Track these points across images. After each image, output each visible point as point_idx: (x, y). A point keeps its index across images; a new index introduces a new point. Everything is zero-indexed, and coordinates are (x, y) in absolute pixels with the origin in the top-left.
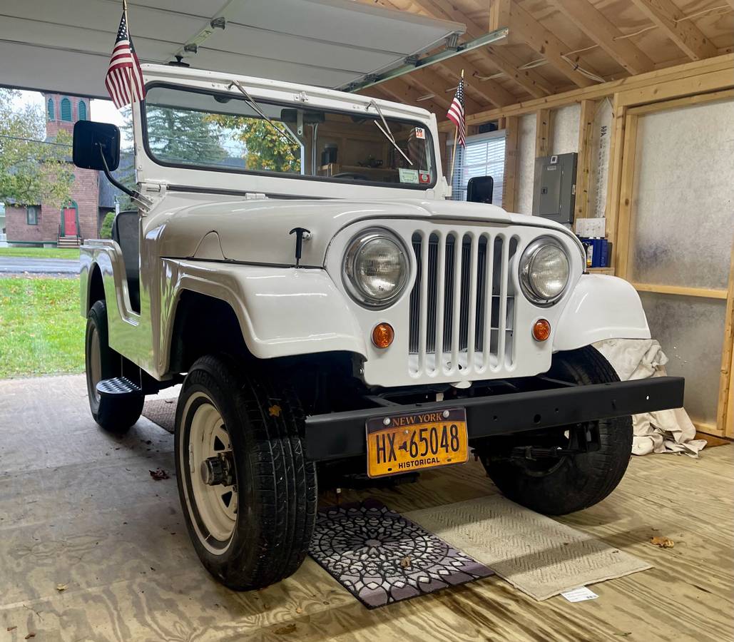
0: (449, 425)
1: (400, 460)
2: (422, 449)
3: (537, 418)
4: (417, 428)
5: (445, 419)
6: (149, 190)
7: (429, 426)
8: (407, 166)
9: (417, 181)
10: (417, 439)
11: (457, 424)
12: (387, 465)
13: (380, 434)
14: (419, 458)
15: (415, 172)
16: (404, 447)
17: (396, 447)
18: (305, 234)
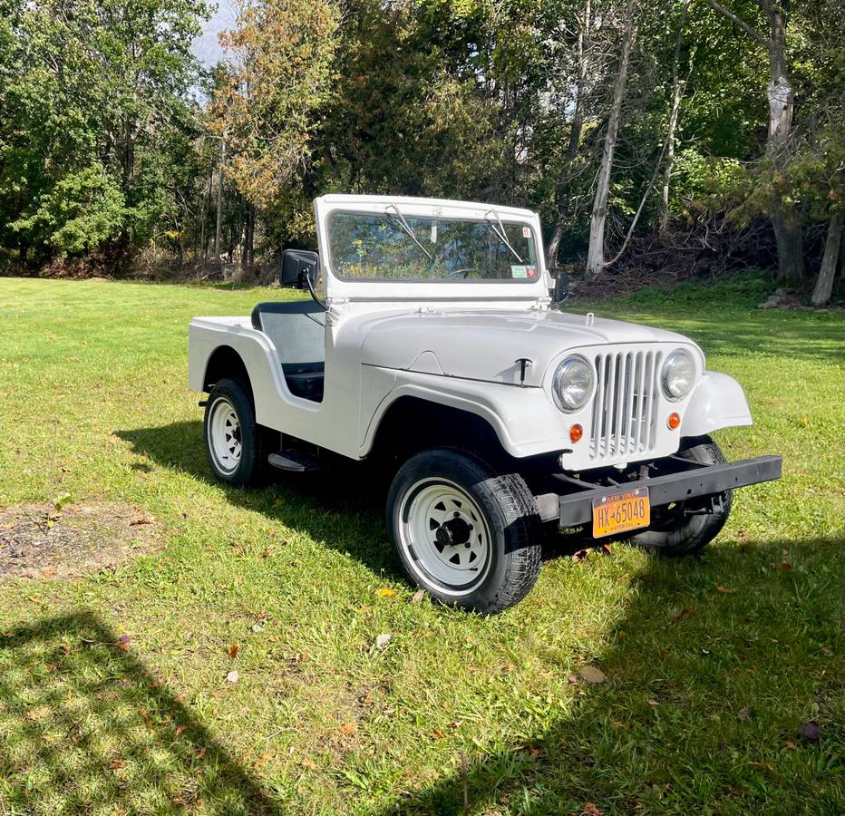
0: (638, 499)
1: (611, 525)
2: (623, 518)
3: (689, 492)
4: (621, 503)
5: (636, 496)
6: (337, 303)
7: (627, 501)
8: (518, 263)
9: (525, 276)
10: (620, 509)
11: (643, 498)
12: (604, 529)
13: (600, 508)
14: (621, 523)
15: (524, 267)
16: (613, 517)
17: (609, 516)
18: (527, 362)
